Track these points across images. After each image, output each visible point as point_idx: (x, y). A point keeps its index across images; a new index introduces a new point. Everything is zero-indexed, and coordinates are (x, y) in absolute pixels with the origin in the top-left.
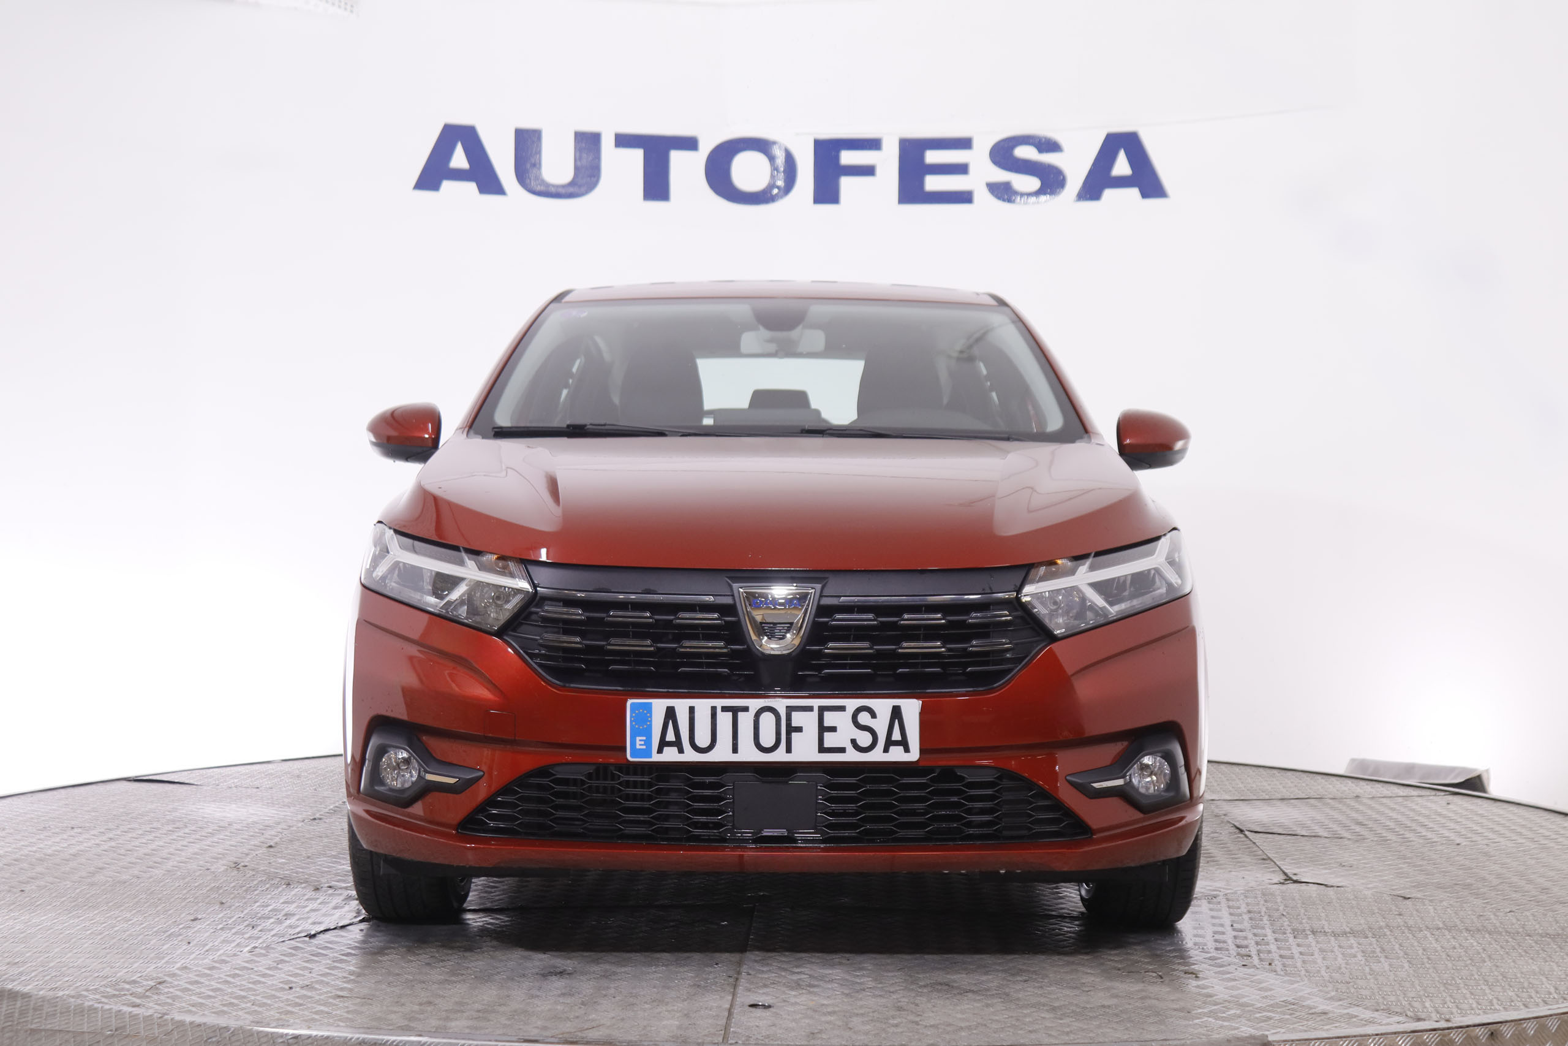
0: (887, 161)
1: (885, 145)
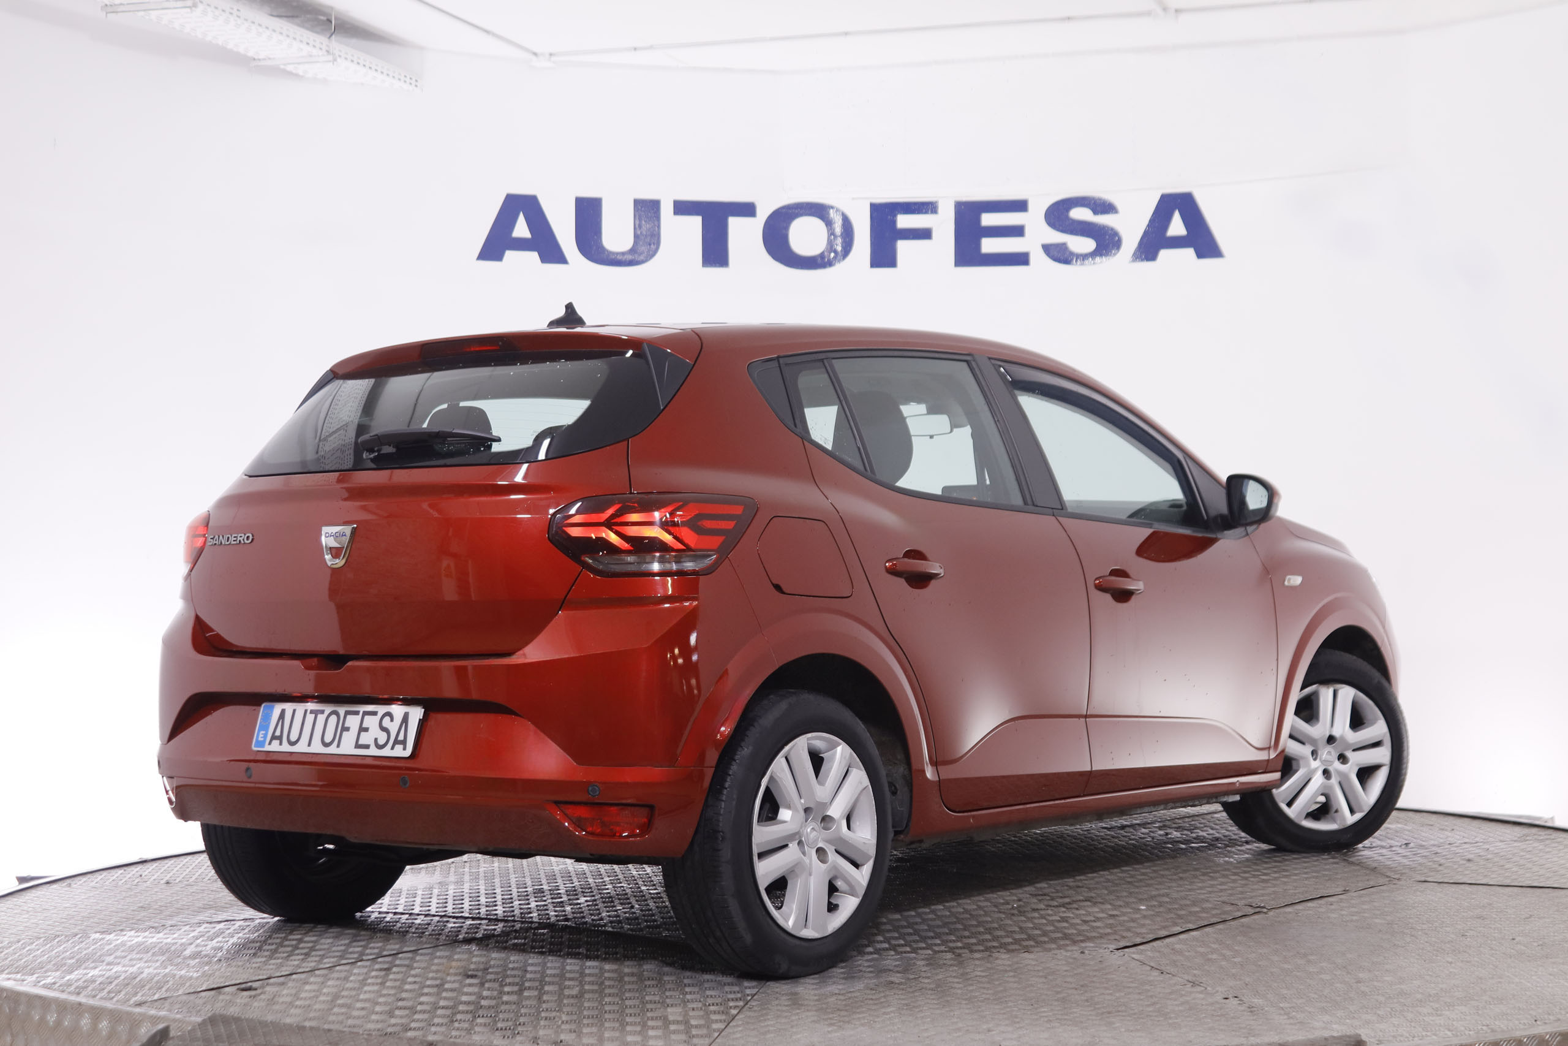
0: (943, 225)
1: (941, 208)
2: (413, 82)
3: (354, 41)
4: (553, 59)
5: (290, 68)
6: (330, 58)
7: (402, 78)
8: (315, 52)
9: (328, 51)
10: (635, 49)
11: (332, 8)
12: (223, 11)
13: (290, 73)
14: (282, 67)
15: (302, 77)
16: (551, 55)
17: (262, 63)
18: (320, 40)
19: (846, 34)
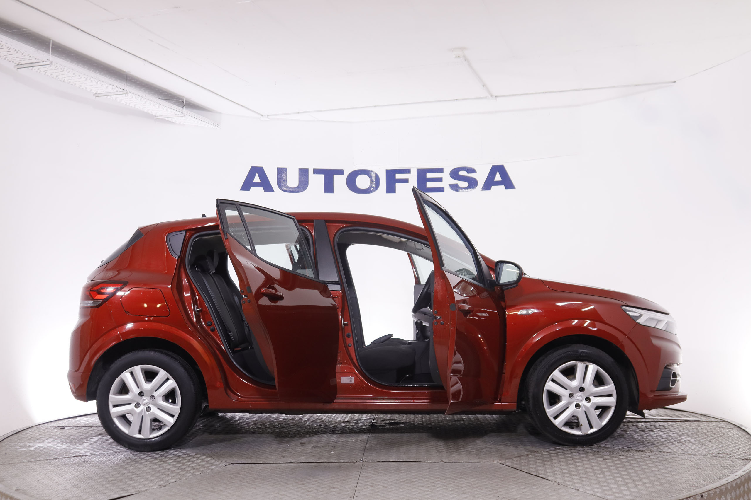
2: (217, 125)
3: (195, 110)
4: (269, 117)
5: (170, 119)
6: (183, 115)
7: (212, 124)
8: (177, 113)
9: (182, 113)
10: (298, 113)
11: (184, 97)
12: (139, 96)
13: (170, 122)
14: (167, 119)
15: (175, 123)
16: (268, 115)
17: (159, 118)
18: (179, 109)
19: (375, 106)
